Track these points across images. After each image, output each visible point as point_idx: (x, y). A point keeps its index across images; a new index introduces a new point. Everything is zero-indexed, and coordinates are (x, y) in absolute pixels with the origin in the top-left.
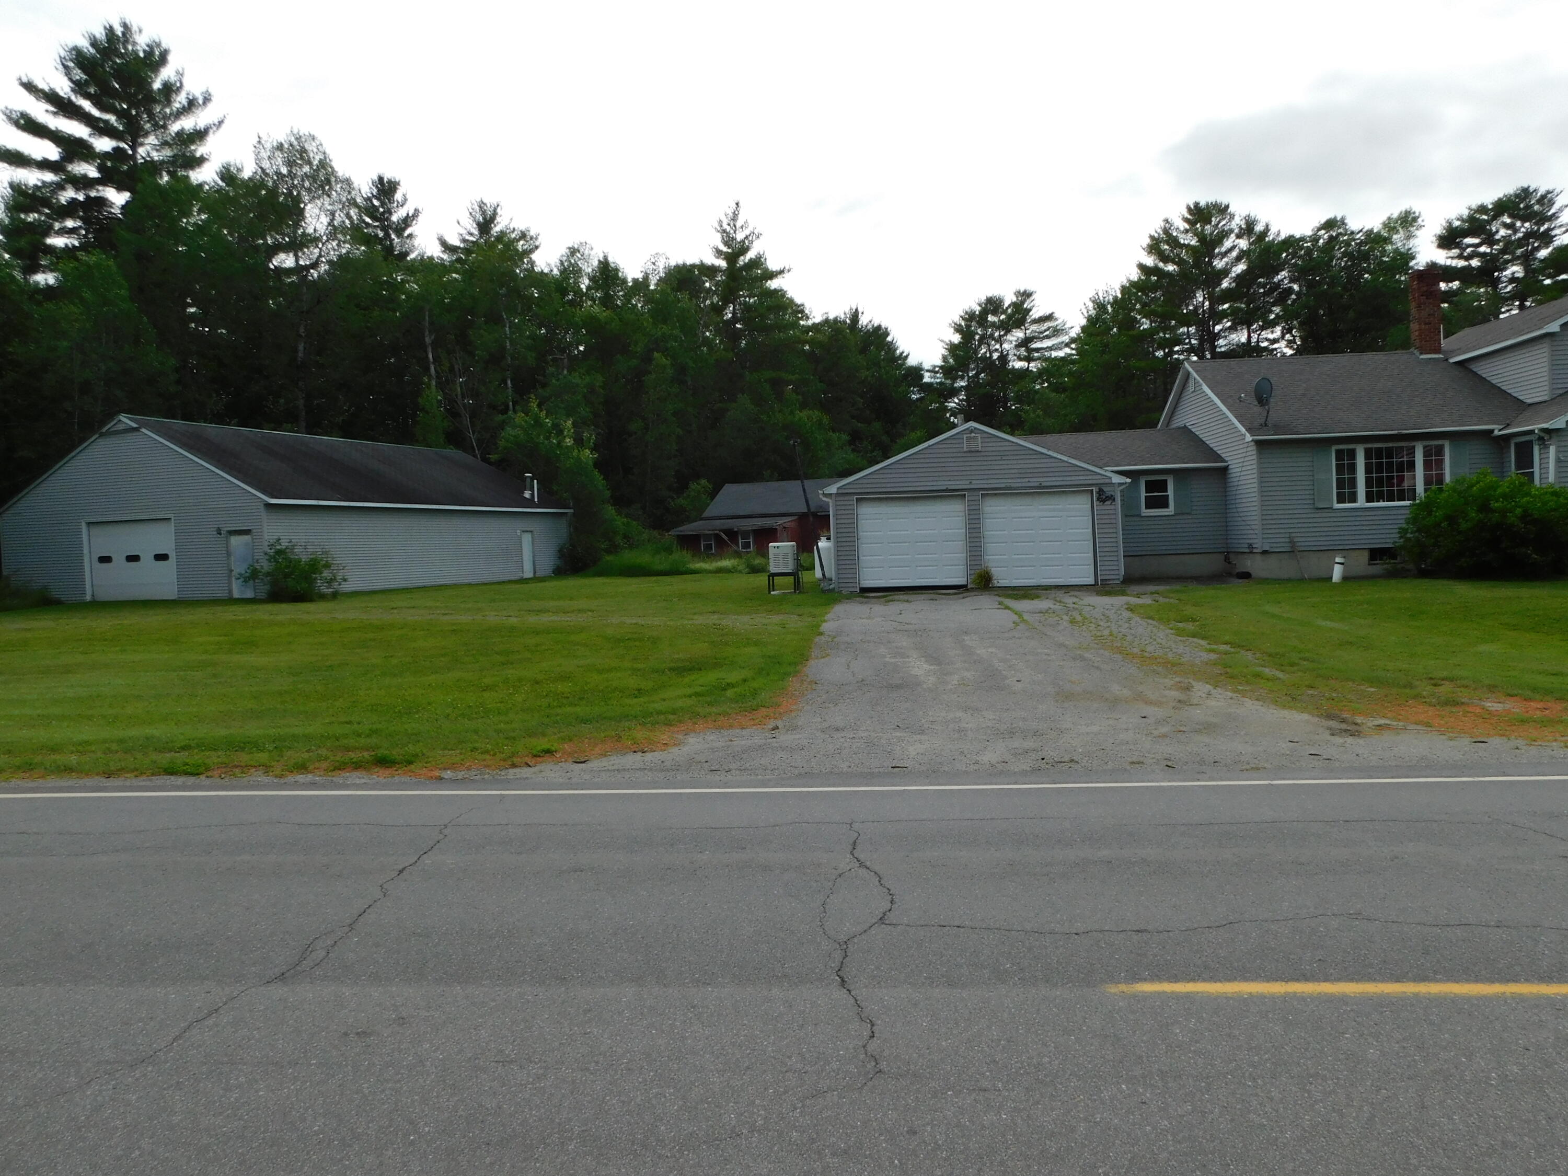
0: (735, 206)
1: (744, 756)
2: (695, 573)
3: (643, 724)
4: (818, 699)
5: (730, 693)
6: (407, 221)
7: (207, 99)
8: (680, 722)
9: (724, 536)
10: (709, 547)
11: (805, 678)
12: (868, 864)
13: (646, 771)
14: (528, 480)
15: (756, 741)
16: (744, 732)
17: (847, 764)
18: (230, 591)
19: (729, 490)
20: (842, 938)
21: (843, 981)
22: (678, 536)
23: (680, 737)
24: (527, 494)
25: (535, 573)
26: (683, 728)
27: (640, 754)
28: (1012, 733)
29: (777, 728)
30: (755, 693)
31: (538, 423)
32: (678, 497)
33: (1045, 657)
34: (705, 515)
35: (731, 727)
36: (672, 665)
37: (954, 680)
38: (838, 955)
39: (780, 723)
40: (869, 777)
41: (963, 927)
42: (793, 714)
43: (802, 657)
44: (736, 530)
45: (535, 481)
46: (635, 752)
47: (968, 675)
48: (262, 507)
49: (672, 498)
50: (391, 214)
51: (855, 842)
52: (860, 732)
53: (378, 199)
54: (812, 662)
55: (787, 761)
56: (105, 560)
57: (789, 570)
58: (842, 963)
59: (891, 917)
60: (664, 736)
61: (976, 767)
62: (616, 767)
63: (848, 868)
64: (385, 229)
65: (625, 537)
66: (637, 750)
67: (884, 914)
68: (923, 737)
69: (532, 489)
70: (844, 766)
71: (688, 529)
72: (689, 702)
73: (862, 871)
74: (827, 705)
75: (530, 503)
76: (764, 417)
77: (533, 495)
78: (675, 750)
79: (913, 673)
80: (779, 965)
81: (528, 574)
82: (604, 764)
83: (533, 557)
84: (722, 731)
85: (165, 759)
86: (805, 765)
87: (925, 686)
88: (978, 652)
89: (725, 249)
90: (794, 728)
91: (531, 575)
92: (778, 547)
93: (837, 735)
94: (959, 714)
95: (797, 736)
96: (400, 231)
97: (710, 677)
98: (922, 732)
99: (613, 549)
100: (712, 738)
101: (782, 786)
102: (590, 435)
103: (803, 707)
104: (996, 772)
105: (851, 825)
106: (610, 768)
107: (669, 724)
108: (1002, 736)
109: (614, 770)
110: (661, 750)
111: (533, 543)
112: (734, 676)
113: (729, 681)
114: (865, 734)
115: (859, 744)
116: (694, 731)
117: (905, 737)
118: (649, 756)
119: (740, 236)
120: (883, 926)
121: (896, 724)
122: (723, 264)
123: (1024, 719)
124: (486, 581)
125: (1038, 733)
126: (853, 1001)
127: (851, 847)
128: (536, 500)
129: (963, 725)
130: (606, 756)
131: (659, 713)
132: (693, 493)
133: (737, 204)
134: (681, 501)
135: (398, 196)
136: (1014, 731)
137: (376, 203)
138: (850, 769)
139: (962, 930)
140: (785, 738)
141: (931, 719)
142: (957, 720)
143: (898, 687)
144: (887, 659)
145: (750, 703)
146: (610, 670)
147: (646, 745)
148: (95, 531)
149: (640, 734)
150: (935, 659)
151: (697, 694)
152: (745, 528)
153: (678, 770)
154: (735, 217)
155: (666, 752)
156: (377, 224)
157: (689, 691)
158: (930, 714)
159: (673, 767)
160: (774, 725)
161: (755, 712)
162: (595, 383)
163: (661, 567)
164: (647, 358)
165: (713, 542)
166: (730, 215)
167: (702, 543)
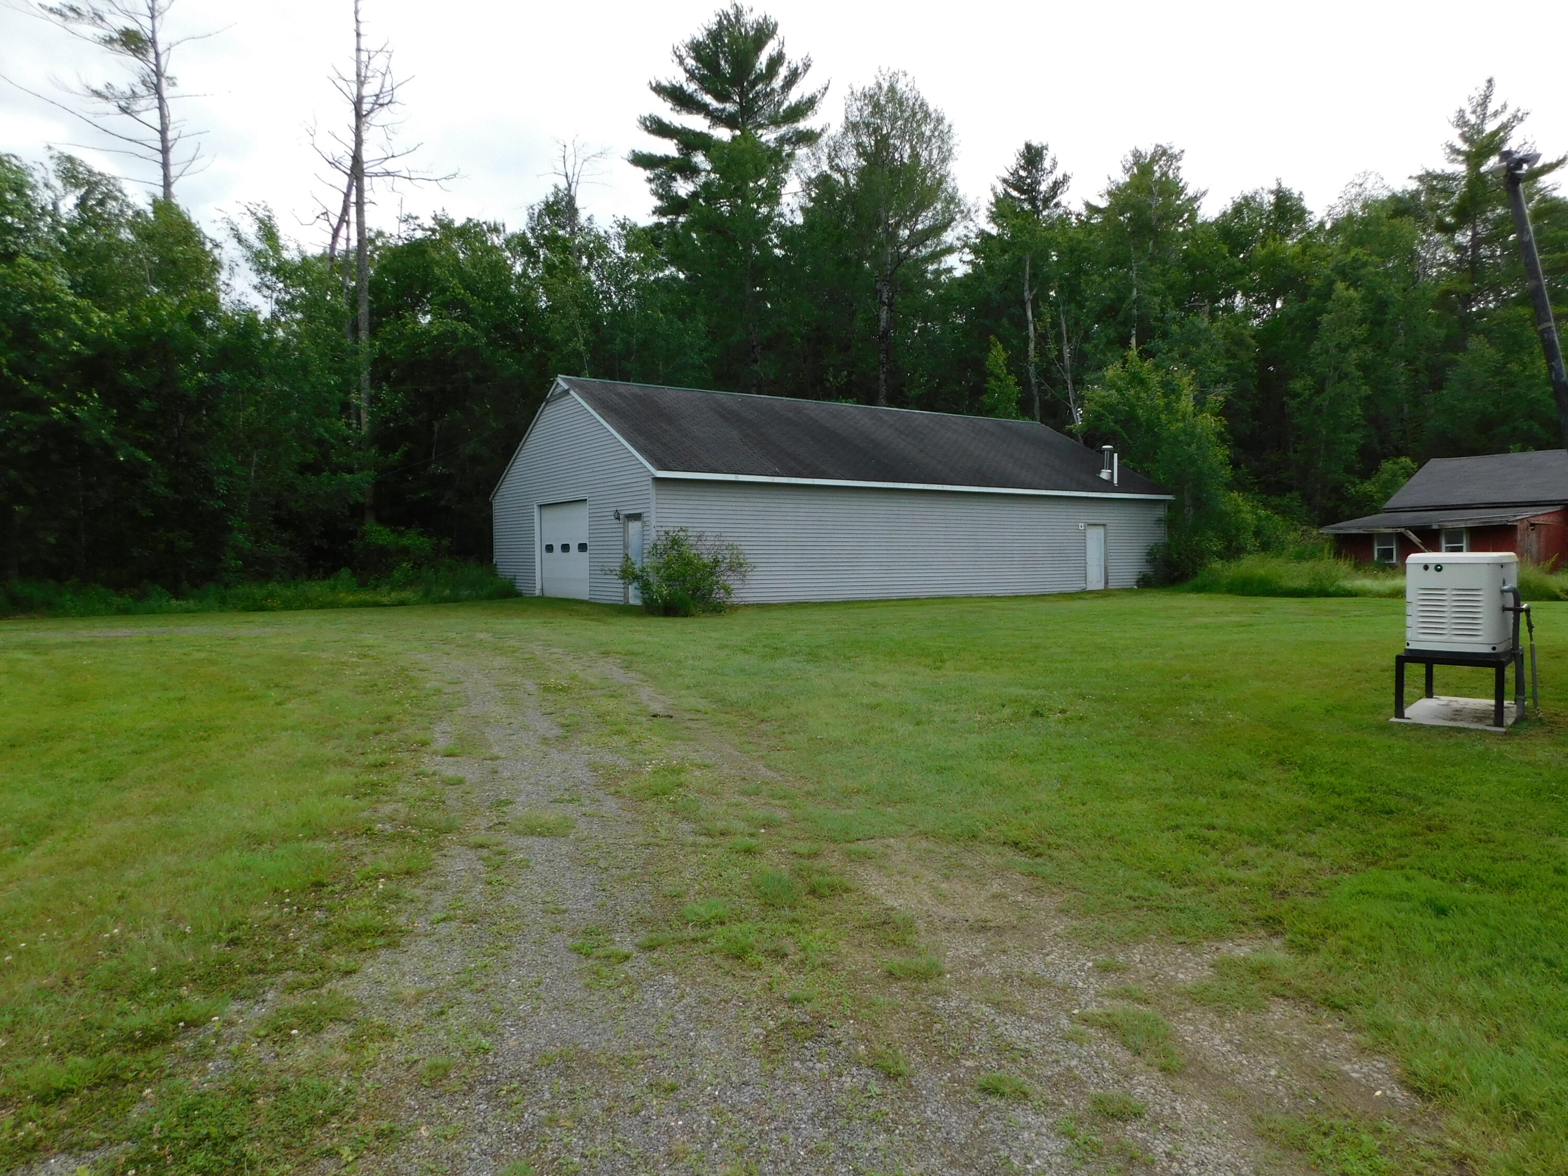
0: (1483, 85)
2: (1356, 596)
6: (1056, 187)
7: (807, 66)
9: (1413, 537)
10: (1387, 554)
14: (1107, 455)
18: (626, 595)
19: (1436, 465)
22: (1336, 535)
24: (1105, 474)
25: (1106, 583)
31: (1138, 380)
32: (1362, 483)
34: (1389, 504)
44: (1435, 527)
45: (1116, 455)
48: (650, 482)
49: (1354, 485)
50: (1039, 183)
53: (1024, 169)
56: (550, 548)
64: (1032, 201)
65: (1257, 533)
69: (1111, 468)
71: (1353, 527)
75: (1107, 486)
76: (1514, 367)
77: (1112, 474)
81: (1095, 581)
83: (1106, 561)
89: (1465, 147)
91: (1101, 586)
92: (1439, 568)
96: (1046, 201)
99: (1233, 551)
102: (1218, 396)
111: (1105, 542)
119: (1491, 126)
122: (1461, 169)
124: (1024, 592)
128: (1116, 482)
132: (1386, 476)
133: (1490, 81)
134: (1368, 487)
135: (1047, 164)
137: (1023, 173)
152: (1449, 525)
154: (1486, 99)
156: (1023, 197)
162: (1244, 331)
163: (1298, 583)
164: (1326, 293)
165: (1394, 547)
166: (1478, 99)
167: (1376, 548)
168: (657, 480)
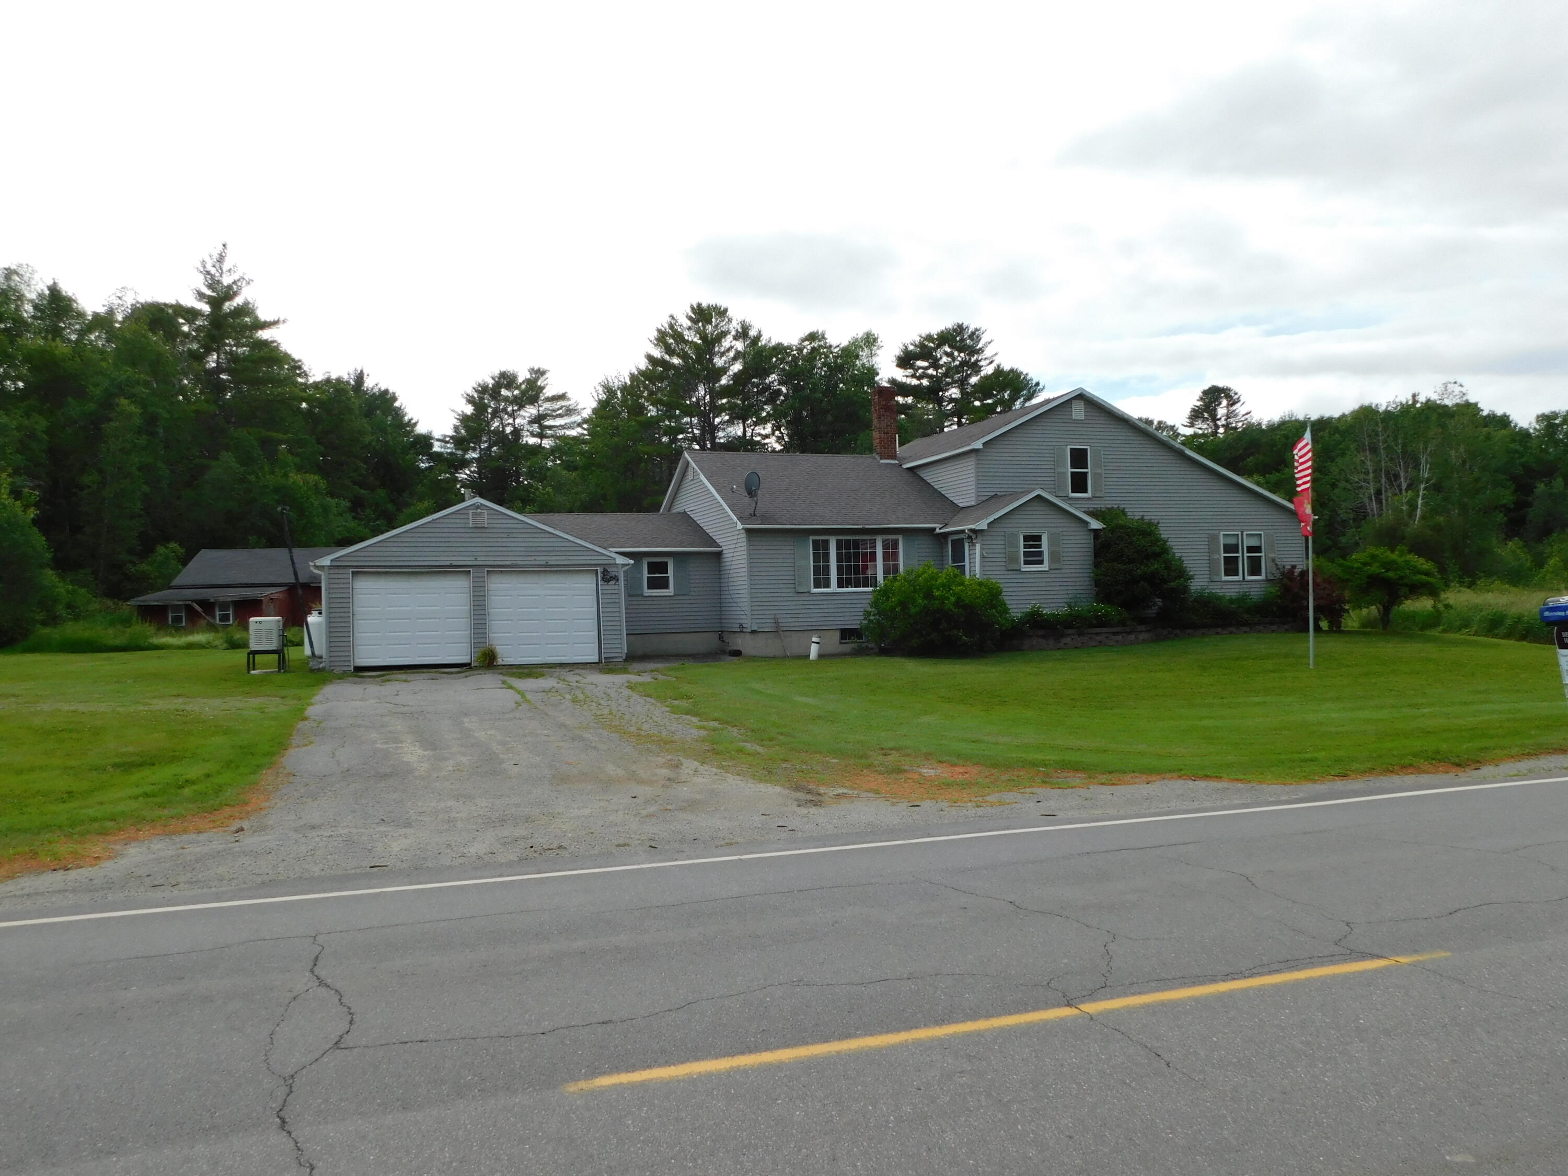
0: (221, 247)
1: (198, 866)
2: (163, 649)
3: (69, 836)
4: (295, 793)
5: (187, 791)
8: (120, 830)
9: (197, 607)
10: (177, 619)
11: (282, 770)
12: (329, 981)
13: (67, 894)
15: (214, 847)
16: (202, 837)
17: (321, 866)
19: (206, 555)
20: (289, 1071)
21: (283, 1121)
22: (140, 606)
23: (118, 847)
26: (122, 837)
27: (61, 872)
28: (503, 821)
29: (242, 829)
30: (219, 790)
32: (141, 563)
33: (545, 738)
34: (175, 582)
35: (185, 831)
36: (117, 760)
37: (449, 765)
38: (281, 1092)
39: (245, 824)
40: (343, 881)
41: (427, 1041)
42: (263, 813)
43: (280, 744)
44: (212, 600)
46: (54, 870)
47: (464, 759)
49: (134, 564)
51: (317, 958)
52: (339, 828)
54: (292, 752)
55: (250, 869)
57: (273, 647)
58: (285, 1101)
59: (348, 1041)
60: (96, 849)
61: (460, 861)
62: (27, 891)
63: (306, 989)
65: (70, 606)
66: (57, 867)
67: (341, 1037)
68: (408, 831)
70: (316, 870)
71: (153, 598)
72: (134, 805)
73: (322, 991)
74: (304, 799)
76: (252, 478)
78: (108, 865)
79: (405, 759)
80: (208, 1114)
82: (8, 889)
84: (173, 837)
86: (270, 872)
87: (417, 774)
88: (477, 735)
89: (209, 292)
90: (262, 829)
92: (260, 622)
93: (314, 833)
94: (450, 803)
95: (266, 838)
97: (164, 774)
98: (408, 825)
99: (53, 620)
100: (159, 846)
101: (240, 899)
103: (276, 803)
104: (481, 866)
105: (314, 937)
106: (18, 893)
107: (103, 833)
108: (492, 824)
109: (22, 896)
110: (91, 866)
112: (193, 771)
113: (188, 777)
114: (346, 831)
115: (336, 844)
116: (135, 839)
117: (390, 831)
118: (73, 874)
119: (227, 280)
120: (339, 1051)
121: (381, 817)
122: (206, 308)
123: (518, 805)
125: (530, 820)
126: (292, 1144)
127: (312, 964)
129: (454, 815)
130: (13, 878)
131: (95, 820)
132: (160, 558)
133: (225, 245)
134: (144, 567)
136: (505, 818)
138: (323, 873)
139: (425, 1044)
140: (250, 841)
141: (420, 810)
142: (448, 809)
143: (386, 776)
144: (378, 746)
145: (212, 802)
146: (32, 769)
147: (71, 860)
149: (64, 848)
150: (430, 742)
151: (146, 795)
152: (221, 599)
153: (110, 888)
154: (221, 259)
155: (96, 867)
157: (137, 791)
158: (420, 804)
159: (104, 885)
160: (239, 826)
161: (217, 812)
162: (36, 427)
163: (117, 642)
164: (107, 403)
165: (183, 614)
166: (216, 256)
167: (170, 615)
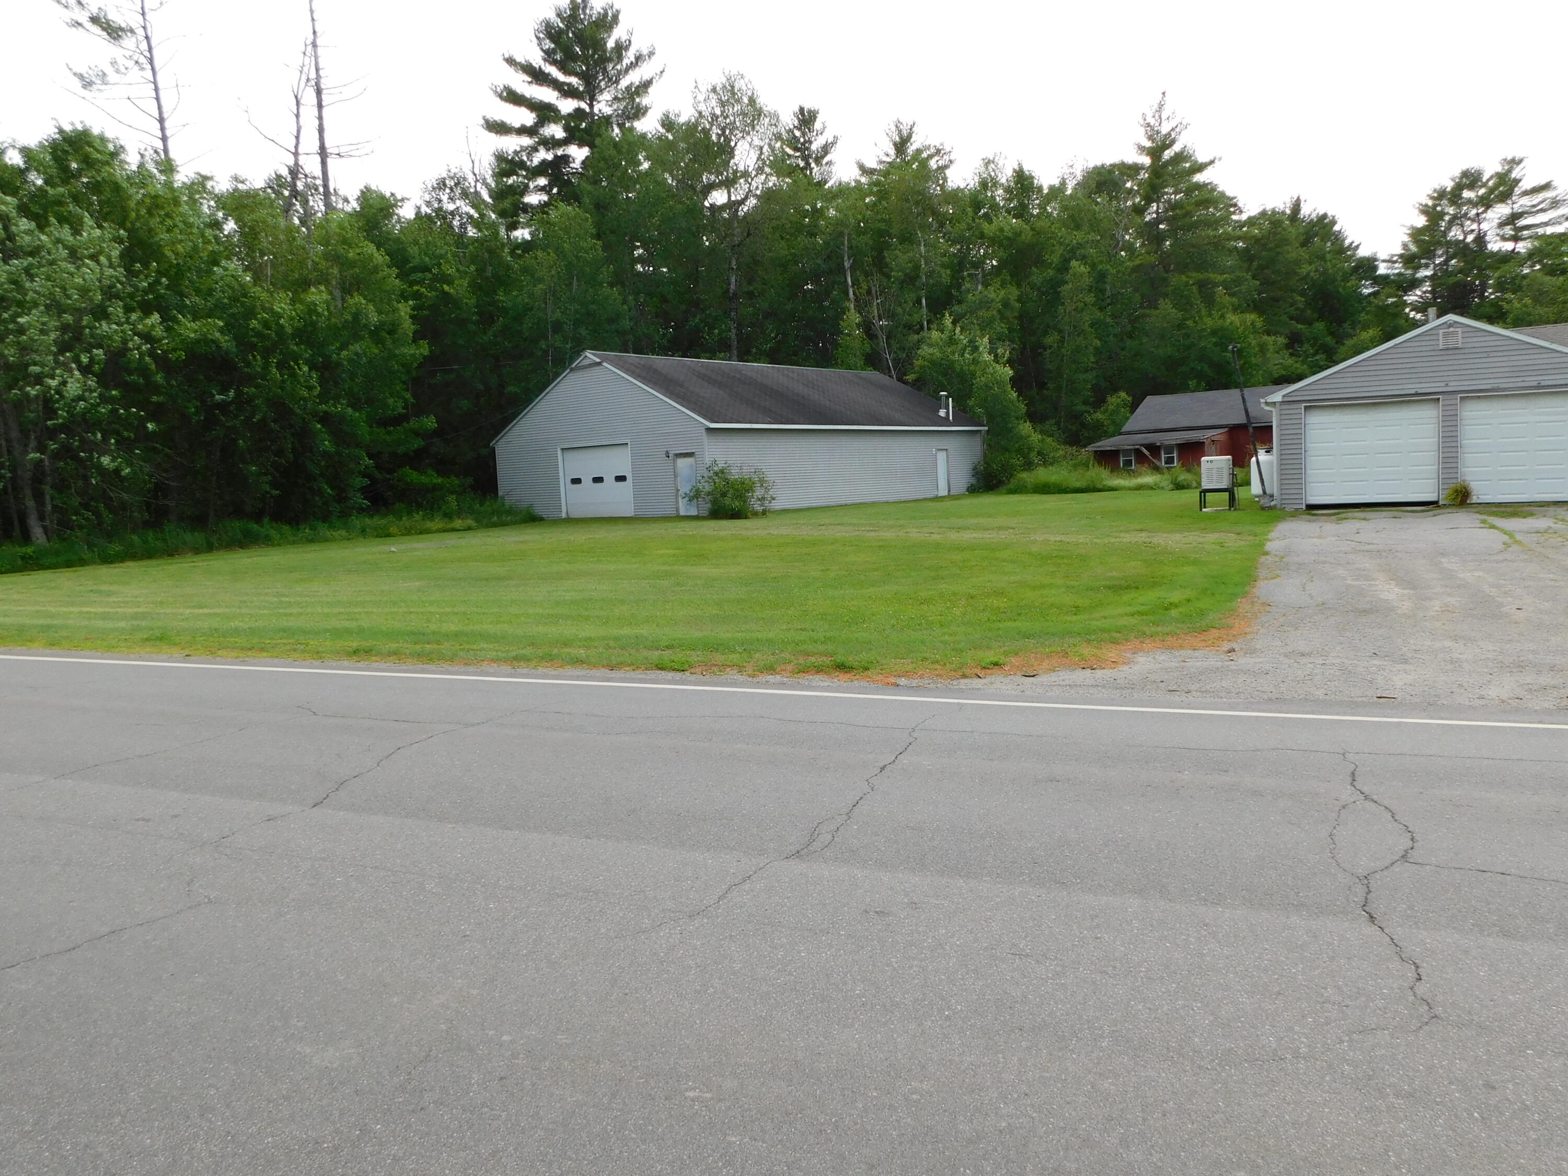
0: (1160, 96)
1: (1203, 678)
2: (1116, 490)
3: (1089, 641)
4: (1275, 622)
5: (1174, 613)
6: (826, 149)
7: (651, 54)
8: (1127, 640)
9: (1145, 451)
10: (1128, 463)
11: (1255, 599)
12: (1375, 797)
13: (1099, 688)
14: (943, 399)
15: (1212, 663)
16: (1197, 653)
17: (1323, 691)
18: (677, 510)
19: (1151, 401)
20: (1361, 872)
21: (1372, 917)
22: (1096, 452)
23: (1128, 655)
24: (942, 413)
25: (949, 491)
26: (1130, 647)
27: (1089, 671)
28: (1521, 667)
29: (1234, 650)
30: (1202, 613)
31: (952, 341)
32: (1095, 412)
33: (1552, 583)
34: (1125, 429)
35: (1181, 647)
36: (1108, 583)
37: (1436, 605)
38: (1360, 890)
39: (1235, 645)
40: (1353, 706)
41: (1509, 875)
42: (1249, 637)
43: (1249, 577)
44: (1158, 444)
45: (950, 399)
46: (1084, 668)
47: (1453, 600)
48: (704, 431)
49: (1088, 412)
50: (811, 142)
51: (1353, 774)
52: (1331, 658)
53: (799, 129)
54: (1261, 584)
55: (1253, 685)
56: (576, 481)
57: (1223, 485)
58: (1366, 899)
59: (1415, 855)
60: (1111, 653)
61: (1482, 702)
62: (1067, 682)
63: (1352, 800)
64: (806, 158)
65: (1040, 453)
66: (1085, 666)
67: (1406, 851)
68: (1407, 667)
69: (947, 408)
70: (1320, 694)
71: (1107, 444)
72: (1133, 621)
73: (1368, 804)
74: (1286, 628)
75: (945, 421)
76: (1190, 323)
77: (948, 413)
78: (1125, 668)
79: (1382, 596)
80: (1293, 892)
81: (943, 492)
82: (1053, 679)
83: (948, 475)
84: (1173, 651)
85: (655, 655)
86: (1273, 690)
87: (1399, 612)
88: (1462, 576)
89: (1148, 144)
90: (1252, 652)
91: (945, 493)
92: (1211, 461)
93: (1304, 660)
94: (1448, 643)
95: (1257, 660)
96: (818, 160)
97: (1151, 596)
98: (1406, 662)
99: (1029, 466)
100: (1162, 658)
101: (1253, 711)
102: (1004, 351)
103: (1259, 630)
104: (1506, 708)
105: (1344, 754)
106: (1061, 683)
107: (1115, 642)
108: (1508, 670)
109: (1066, 686)
110: (1111, 668)
111: (947, 462)
112: (1176, 596)
113: (1171, 600)
114: (1337, 661)
115: (1332, 672)
116: (1142, 650)
117: (1385, 666)
118: (1099, 673)
119: (1165, 129)
120: (1407, 864)
121: (1372, 651)
122: (1146, 161)
123: (1534, 652)
124: (903, 499)
125: (1556, 669)
126: (1388, 939)
127: (1349, 780)
128: (951, 418)
129: (1455, 655)
130: (1054, 671)
131: (1103, 630)
132: (1111, 407)
133: (1163, 93)
134: (1099, 416)
135: (818, 125)
136: (1522, 664)
137: (797, 133)
138: (1327, 697)
139: (1509, 877)
140: (1244, 661)
141: (1414, 648)
142: (1448, 650)
143: (1365, 612)
144: (1349, 582)
145: (1199, 624)
146: (1043, 587)
147: (1094, 662)
148: (570, 455)
149: (1087, 651)
150: (1407, 581)
151: (1140, 613)
152: (1167, 443)
153: (1133, 688)
154: (1161, 106)
155: (1116, 670)
156: (798, 154)
157: (1130, 609)
158: (1412, 642)
159: (1127, 685)
160: (1230, 647)
161: (1205, 633)
162: (1010, 296)
163: (1078, 485)
164: (1064, 267)
165: (1133, 458)
166: (1156, 107)
167: (1121, 459)
168: (709, 430)
